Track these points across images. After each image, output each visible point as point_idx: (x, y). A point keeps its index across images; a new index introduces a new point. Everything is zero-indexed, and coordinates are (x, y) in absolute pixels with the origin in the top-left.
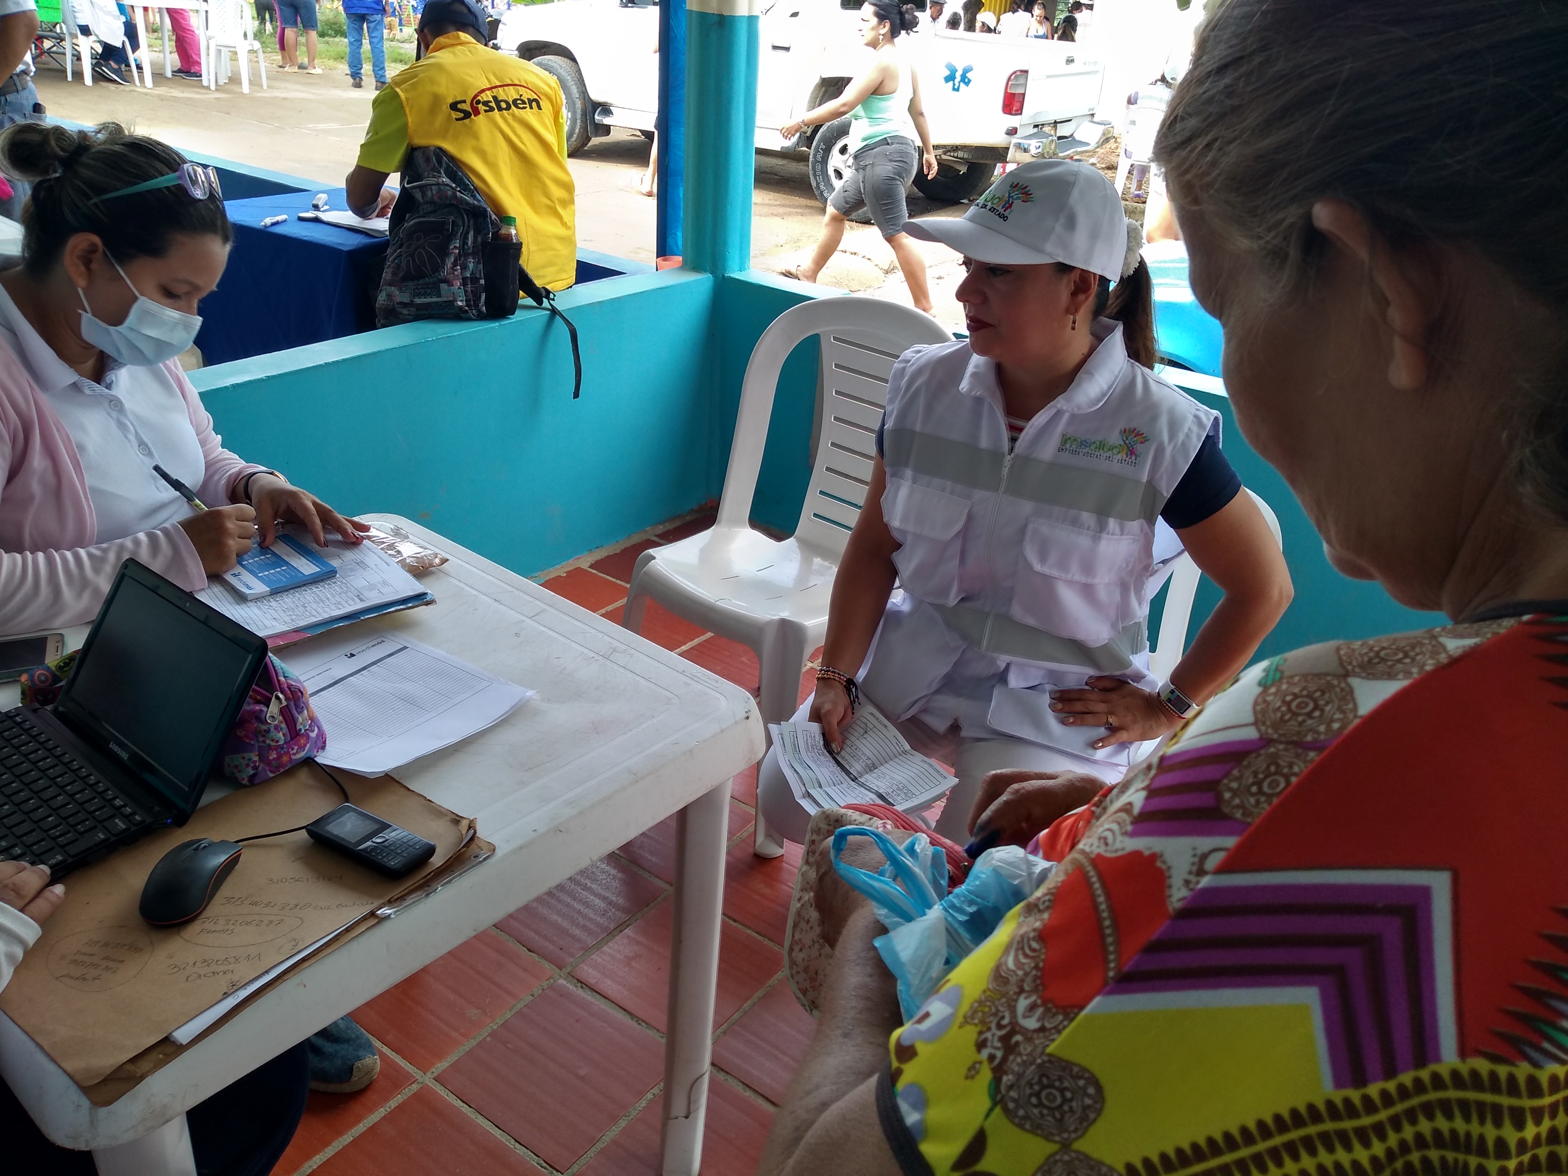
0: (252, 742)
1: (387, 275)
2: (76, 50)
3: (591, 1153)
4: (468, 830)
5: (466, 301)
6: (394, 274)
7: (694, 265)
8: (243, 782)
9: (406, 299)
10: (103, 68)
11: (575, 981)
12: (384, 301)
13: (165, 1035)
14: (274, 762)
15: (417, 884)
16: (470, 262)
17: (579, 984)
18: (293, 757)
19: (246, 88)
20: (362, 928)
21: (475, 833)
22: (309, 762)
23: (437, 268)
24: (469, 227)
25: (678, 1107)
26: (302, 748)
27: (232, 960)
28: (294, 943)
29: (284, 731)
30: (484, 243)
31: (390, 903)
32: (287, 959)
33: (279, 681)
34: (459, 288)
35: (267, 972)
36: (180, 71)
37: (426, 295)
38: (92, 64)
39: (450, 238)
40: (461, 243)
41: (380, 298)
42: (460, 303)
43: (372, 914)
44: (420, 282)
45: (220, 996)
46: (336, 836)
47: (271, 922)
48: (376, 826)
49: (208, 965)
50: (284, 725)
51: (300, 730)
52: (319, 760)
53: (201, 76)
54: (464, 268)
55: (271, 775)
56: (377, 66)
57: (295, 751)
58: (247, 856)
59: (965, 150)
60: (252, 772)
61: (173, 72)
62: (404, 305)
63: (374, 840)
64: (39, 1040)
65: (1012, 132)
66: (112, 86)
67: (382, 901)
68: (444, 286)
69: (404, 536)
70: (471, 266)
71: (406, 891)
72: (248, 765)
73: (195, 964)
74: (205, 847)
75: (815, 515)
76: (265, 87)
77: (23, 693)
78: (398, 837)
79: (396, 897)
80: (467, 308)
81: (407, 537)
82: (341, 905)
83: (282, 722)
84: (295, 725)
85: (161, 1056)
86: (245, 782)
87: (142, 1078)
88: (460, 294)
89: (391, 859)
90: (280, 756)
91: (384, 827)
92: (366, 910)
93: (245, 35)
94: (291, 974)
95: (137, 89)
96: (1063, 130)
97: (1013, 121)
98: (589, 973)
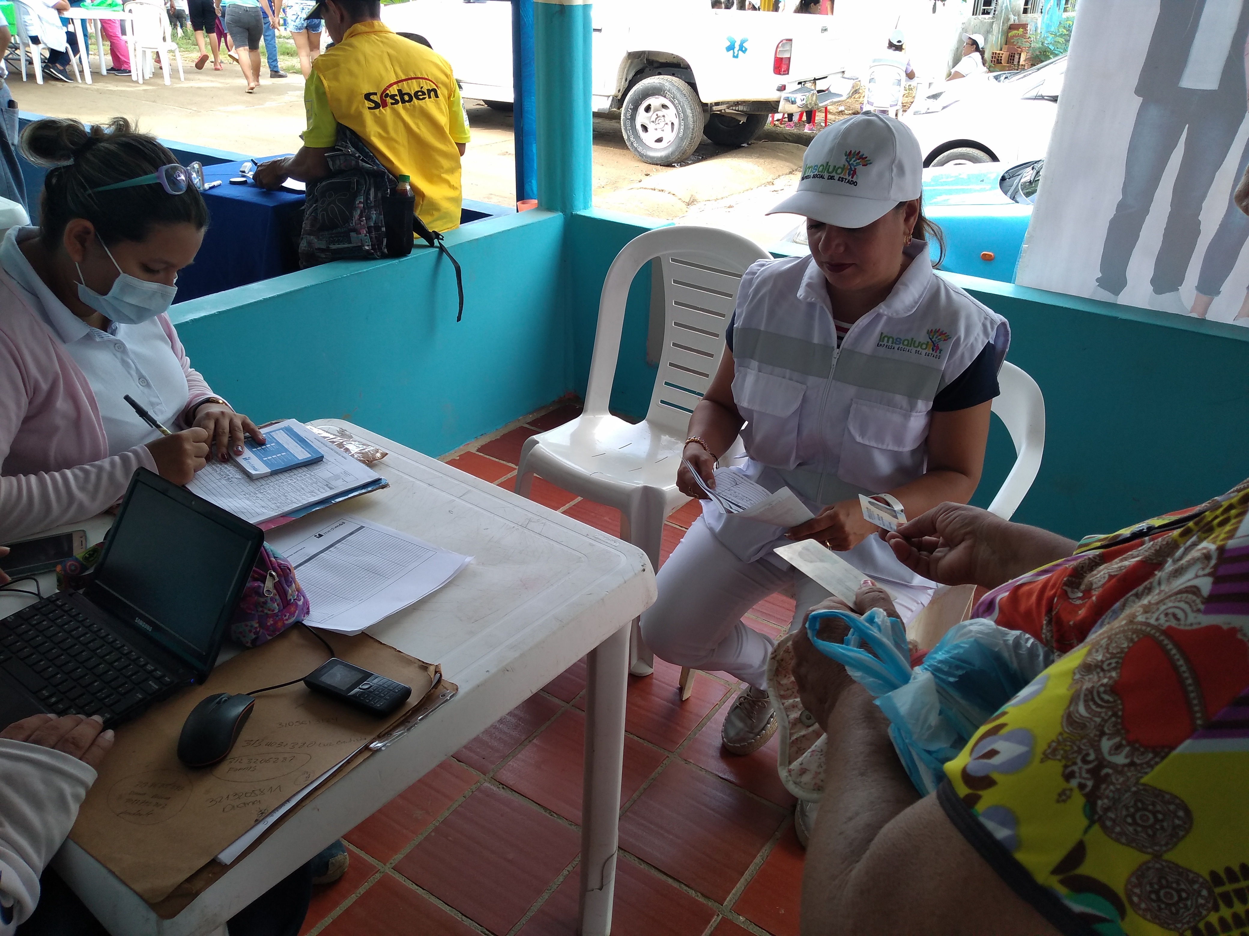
0: (253, 612)
1: (306, 225)
2: (28, 56)
3: (524, 921)
4: (435, 675)
5: (372, 245)
6: (312, 225)
7: (547, 206)
8: (247, 645)
9: (323, 245)
10: (52, 70)
11: (498, 783)
12: (305, 247)
13: (212, 858)
14: (271, 628)
15: (400, 721)
16: (373, 214)
17: (501, 786)
18: (286, 622)
19: (167, 80)
20: (360, 759)
21: (441, 676)
22: (299, 626)
23: (348, 219)
24: (370, 185)
25: (594, 881)
26: (292, 614)
27: (257, 792)
28: (306, 775)
29: (278, 601)
30: (384, 198)
31: (379, 738)
32: (303, 789)
33: (271, 561)
34: (366, 236)
35: (288, 801)
36: (112, 69)
37: (339, 242)
38: (42, 67)
39: (355, 196)
40: (365, 199)
41: (301, 245)
42: (367, 248)
43: (367, 748)
44: (334, 231)
45: (253, 823)
46: (329, 685)
47: (285, 759)
48: (360, 676)
49: (239, 798)
50: (277, 597)
51: (290, 600)
52: (306, 622)
53: (130, 72)
54: (368, 218)
55: (269, 638)
56: (271, 59)
57: (287, 617)
58: (260, 706)
59: (744, 104)
60: (254, 636)
61: (107, 70)
62: (322, 250)
63: (360, 686)
64: (111, 867)
65: (782, 88)
66: (59, 84)
67: (372, 737)
68: (353, 234)
69: (349, 436)
70: (374, 216)
71: (391, 727)
72: (250, 631)
73: (228, 797)
74: (226, 700)
75: (662, 402)
76: (182, 79)
77: (59, 580)
78: (380, 683)
79: (383, 733)
80: (373, 251)
81: (351, 437)
82: (340, 741)
83: (276, 595)
84: (287, 597)
85: (210, 875)
86: (249, 645)
87: (197, 894)
88: (367, 241)
89: (377, 702)
90: (276, 622)
91: (367, 675)
92: (361, 745)
93: (164, 39)
94: (308, 801)
95: (80, 86)
96: (820, 85)
97: (781, 80)
98: (506, 776)
